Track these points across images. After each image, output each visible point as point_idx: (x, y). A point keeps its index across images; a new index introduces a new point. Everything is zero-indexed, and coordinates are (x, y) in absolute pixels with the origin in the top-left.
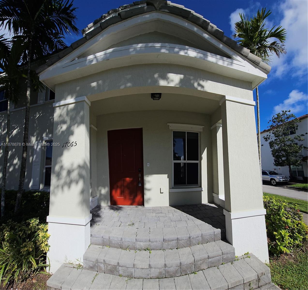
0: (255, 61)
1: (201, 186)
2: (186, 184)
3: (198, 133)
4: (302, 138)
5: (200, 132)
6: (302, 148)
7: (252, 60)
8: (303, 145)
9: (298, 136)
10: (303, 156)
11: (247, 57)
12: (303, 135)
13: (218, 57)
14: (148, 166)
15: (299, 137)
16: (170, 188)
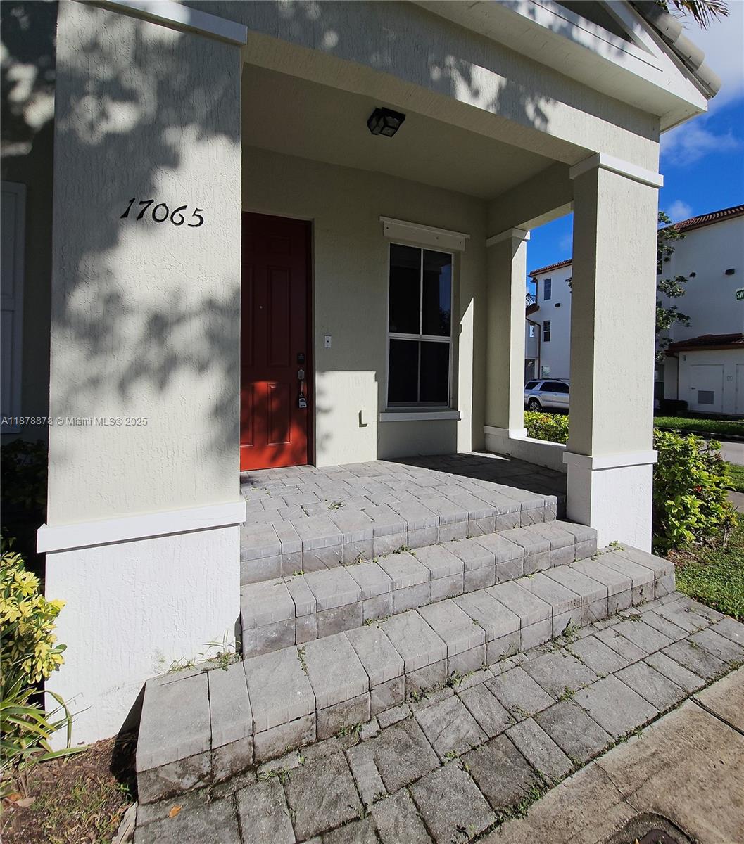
0: (688, 59)
1: (455, 408)
2: (417, 401)
3: (451, 255)
4: (680, 288)
5: (458, 254)
6: (674, 316)
7: (682, 54)
8: (676, 308)
9: (668, 281)
10: (671, 340)
11: (672, 42)
12: (682, 279)
13: (601, 31)
14: (328, 345)
15: (671, 284)
16: (380, 411)
